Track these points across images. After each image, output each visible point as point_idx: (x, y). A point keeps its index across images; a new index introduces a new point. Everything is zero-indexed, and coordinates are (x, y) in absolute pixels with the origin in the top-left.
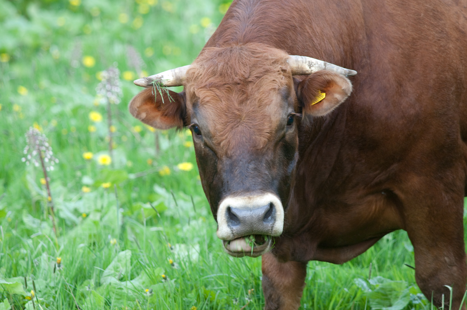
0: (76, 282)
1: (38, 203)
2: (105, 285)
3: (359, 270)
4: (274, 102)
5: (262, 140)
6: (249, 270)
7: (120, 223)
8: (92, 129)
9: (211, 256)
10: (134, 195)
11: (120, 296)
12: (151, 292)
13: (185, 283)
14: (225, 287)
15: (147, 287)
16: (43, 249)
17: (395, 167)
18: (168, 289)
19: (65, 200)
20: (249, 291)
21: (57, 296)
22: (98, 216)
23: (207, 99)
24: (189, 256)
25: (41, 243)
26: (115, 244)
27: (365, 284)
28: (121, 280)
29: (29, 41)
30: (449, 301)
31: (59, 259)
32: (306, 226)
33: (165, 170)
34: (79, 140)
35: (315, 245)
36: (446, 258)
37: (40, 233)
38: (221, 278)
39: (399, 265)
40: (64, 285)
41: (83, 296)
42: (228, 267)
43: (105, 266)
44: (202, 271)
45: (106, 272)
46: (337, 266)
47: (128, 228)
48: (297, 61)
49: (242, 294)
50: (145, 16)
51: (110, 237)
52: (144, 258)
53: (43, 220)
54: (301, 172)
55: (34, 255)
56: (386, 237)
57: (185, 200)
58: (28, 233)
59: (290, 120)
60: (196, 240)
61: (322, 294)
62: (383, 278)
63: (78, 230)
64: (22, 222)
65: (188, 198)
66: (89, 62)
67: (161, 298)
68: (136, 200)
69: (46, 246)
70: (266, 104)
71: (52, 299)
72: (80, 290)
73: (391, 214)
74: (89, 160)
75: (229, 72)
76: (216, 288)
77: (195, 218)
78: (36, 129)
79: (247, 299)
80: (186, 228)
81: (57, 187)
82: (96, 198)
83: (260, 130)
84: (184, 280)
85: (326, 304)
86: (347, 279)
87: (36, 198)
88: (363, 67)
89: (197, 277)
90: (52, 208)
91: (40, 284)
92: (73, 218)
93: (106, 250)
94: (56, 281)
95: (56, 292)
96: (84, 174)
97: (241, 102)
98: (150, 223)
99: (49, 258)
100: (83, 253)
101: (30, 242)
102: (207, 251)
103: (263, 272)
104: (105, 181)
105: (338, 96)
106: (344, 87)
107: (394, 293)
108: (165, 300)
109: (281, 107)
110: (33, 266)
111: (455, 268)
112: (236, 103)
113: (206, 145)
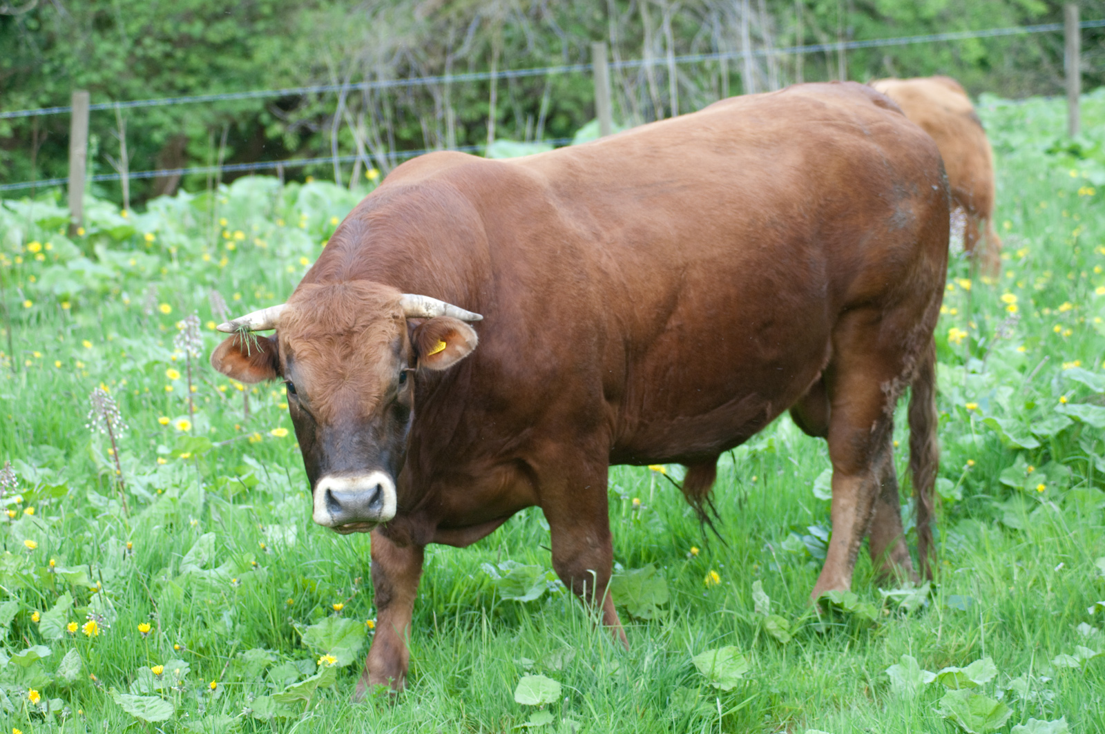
0: (151, 571)
1: (105, 476)
2: (184, 574)
3: (486, 553)
4: (383, 359)
5: (368, 406)
6: (356, 555)
7: (202, 501)
8: (169, 388)
9: (311, 539)
10: (219, 467)
11: (203, 587)
12: (239, 582)
13: (279, 572)
14: (327, 576)
15: (234, 576)
16: (111, 533)
17: (528, 431)
18: (260, 579)
19: (138, 474)
20: (356, 580)
21: (128, 587)
22: (176, 492)
23: (304, 354)
24: (284, 539)
25: (109, 525)
26: (195, 526)
27: (493, 570)
28: (204, 567)
29: (95, 285)
30: (592, 588)
31: (129, 543)
32: (423, 501)
33: (256, 437)
34: (154, 403)
35: (434, 525)
36: (588, 539)
37: (107, 513)
38: (322, 565)
39: (533, 547)
40: (136, 575)
41: (159, 587)
42: (331, 551)
43: (185, 551)
44: (301, 556)
45: (186, 558)
46: (461, 550)
47: (212, 506)
48: (412, 302)
49: (348, 584)
50: (233, 253)
51: (190, 516)
52: (231, 543)
53: (111, 498)
54: (417, 434)
55: (100, 540)
56: (517, 515)
57: (280, 473)
58: (94, 513)
59: (403, 377)
60: (293, 520)
61: (442, 582)
62: (514, 563)
63: (153, 509)
64: (86, 500)
65: (283, 469)
66: (166, 309)
67: (252, 589)
68: (221, 473)
69: (114, 529)
70: (373, 363)
71: (121, 591)
72: (155, 580)
73: (524, 488)
74: (166, 425)
75: (330, 319)
76: (316, 576)
77: (290, 494)
78: (103, 389)
79: (353, 589)
80: (281, 506)
81: (127, 458)
82: (174, 471)
83: (367, 394)
84: (278, 568)
85: (448, 594)
86: (472, 564)
87: (104, 471)
88: (490, 312)
89: (294, 564)
90: (122, 483)
91: (108, 574)
92: (147, 494)
93: (185, 533)
94: (127, 570)
95: (127, 583)
96: (159, 442)
97: (345, 358)
98: (238, 499)
99: (118, 543)
100: (158, 537)
101: (95, 524)
102: (306, 533)
103: (373, 557)
104: (184, 451)
105: (459, 348)
106: (468, 339)
107: (528, 580)
108: (256, 591)
109: (393, 364)
110: (99, 553)
111: (598, 550)
112: (338, 359)
113: (301, 407)
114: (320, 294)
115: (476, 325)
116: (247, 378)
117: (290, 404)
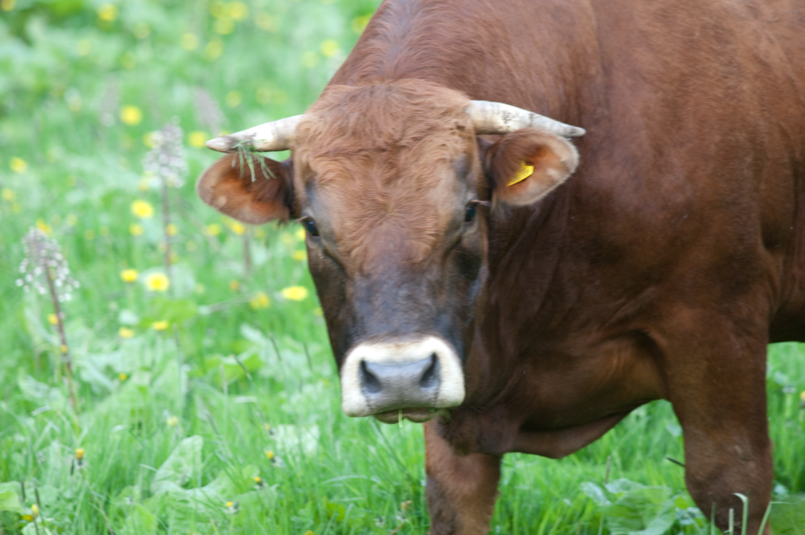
0: (109, 490)
1: (44, 356)
2: (158, 495)
3: (589, 468)
4: (442, 183)
5: (421, 248)
6: (403, 469)
7: (184, 390)
8: (136, 230)
9: (338, 445)
10: (208, 342)
11: (184, 514)
12: (236, 507)
13: (295, 493)
14: (361, 498)
15: (229, 499)
16: (53, 435)
17: (651, 292)
18: (266, 502)
19: (91, 351)
20: (403, 504)
21: (77, 514)
22: (146, 378)
23: (330, 176)
24: (300, 446)
25: (50, 425)
26: (174, 426)
27: (599, 492)
28: (186, 486)
29: (29, 80)
30: (741, 520)
31: (79, 450)
33: (260, 300)
34: (115, 249)
35: (516, 426)
36: (737, 448)
37: (47, 407)
38: (355, 483)
39: (656, 460)
40: (89, 496)
41: (121, 513)
42: (367, 463)
43: (159, 462)
44: (324, 470)
45: (161, 473)
46: (552, 462)
47: (197, 399)
48: (483, 111)
49: (391, 510)
50: (227, 38)
51: (166, 413)
52: (225, 451)
53: (53, 385)
55: (37, 445)
56: (634, 413)
57: (295, 351)
58: (28, 407)
59: (471, 212)
60: (313, 418)
61: (526, 509)
62: (629, 482)
63: (113, 403)
64: (17, 389)
65: (299, 346)
66: (131, 115)
67: (254, 517)
68: (211, 351)
69: (57, 430)
70: (430, 187)
71: (67, 520)
72: (115, 503)
74: (132, 283)
75: (367, 129)
76: (346, 499)
77: (311, 381)
78: (41, 230)
79: (399, 518)
80: (296, 398)
81: (76, 329)
82: (144, 348)
83: (419, 231)
84: (292, 487)
85: (534, 526)
86: (568, 483)
87: (41, 348)
88: (597, 122)
89: (315, 481)
90: (69, 365)
91: (48, 494)
92: (104, 381)
93: (159, 437)
94: (76, 489)
95: (75, 508)
96: (123, 306)
97: (388, 182)
98: (235, 388)
99: (63, 450)
100: (121, 441)
101: (30, 422)
102: (331, 436)
103: (428, 471)
104: (158, 318)
105: (553, 173)
106: (564, 157)
107: (649, 507)
108: (261, 520)
109: (456, 190)
110: (35, 464)
111: (752, 465)
112: (379, 185)
113: (326, 253)
114: (353, 98)
115: (578, 141)
116: (248, 217)
117: (309, 250)
